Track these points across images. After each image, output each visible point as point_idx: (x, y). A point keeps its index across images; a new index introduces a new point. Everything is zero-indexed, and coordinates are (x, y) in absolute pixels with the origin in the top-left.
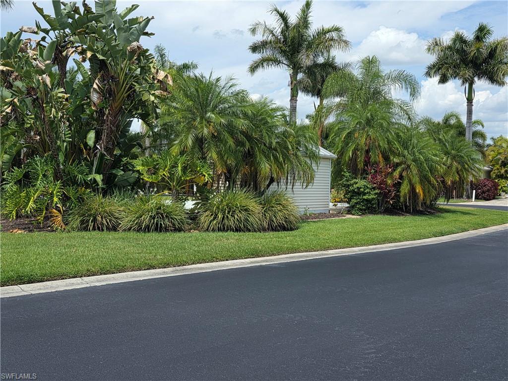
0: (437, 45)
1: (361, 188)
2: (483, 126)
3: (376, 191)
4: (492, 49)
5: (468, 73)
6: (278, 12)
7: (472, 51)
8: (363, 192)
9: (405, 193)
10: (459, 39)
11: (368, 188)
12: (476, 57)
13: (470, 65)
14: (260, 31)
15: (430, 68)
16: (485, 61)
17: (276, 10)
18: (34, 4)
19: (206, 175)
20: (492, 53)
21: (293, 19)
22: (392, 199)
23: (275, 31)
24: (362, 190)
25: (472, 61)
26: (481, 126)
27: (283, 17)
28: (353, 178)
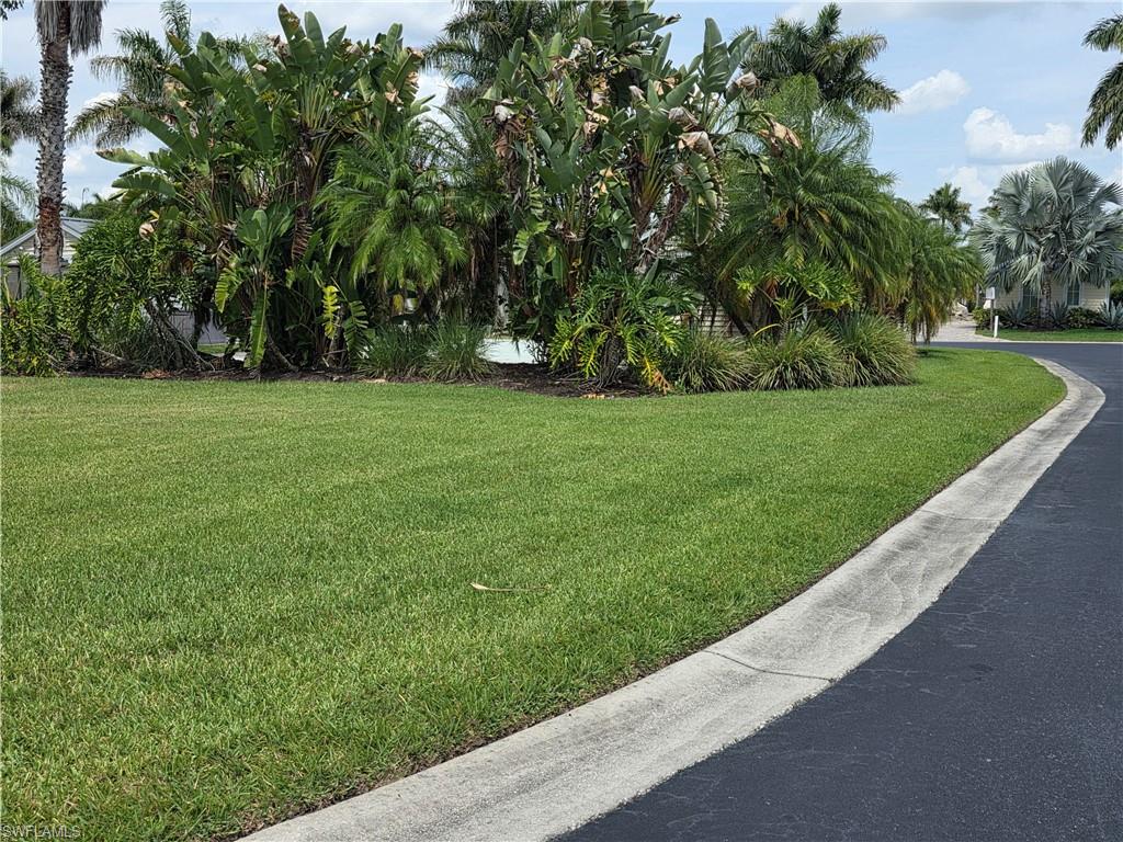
4: (849, 55)
7: (820, 57)
12: (828, 69)
19: (849, 296)
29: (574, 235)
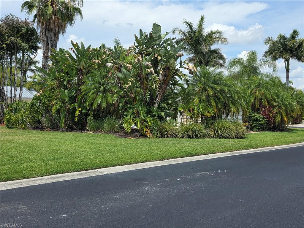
0: (270, 40)
1: (258, 118)
2: (292, 84)
3: (266, 120)
4: (300, 43)
5: (288, 56)
6: (187, 23)
7: (290, 44)
8: (259, 120)
9: (279, 120)
10: (282, 37)
11: (261, 118)
12: (292, 47)
13: (289, 52)
14: (177, 32)
15: (266, 53)
16: (296, 50)
17: (186, 22)
18: (135, 35)
19: (212, 113)
20: (300, 45)
21: (195, 27)
22: (272, 123)
23: (185, 32)
24: (259, 119)
25: (289, 49)
26: (291, 83)
27: (190, 26)
28: (253, 113)
29: (133, 96)
